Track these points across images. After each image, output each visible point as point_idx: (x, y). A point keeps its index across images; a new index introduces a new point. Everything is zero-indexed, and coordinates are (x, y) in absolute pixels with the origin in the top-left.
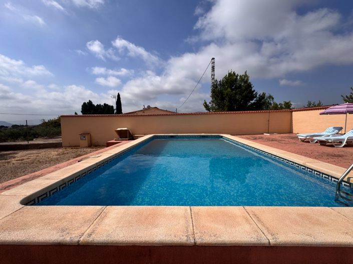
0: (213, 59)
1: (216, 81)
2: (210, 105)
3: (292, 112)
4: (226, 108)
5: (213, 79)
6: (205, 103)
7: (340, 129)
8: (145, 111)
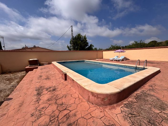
0: (72, 26)
1: (73, 37)
2: (70, 47)
3: (103, 51)
4: (79, 49)
5: (72, 35)
6: (68, 46)
7: (118, 56)
8: (33, 49)
